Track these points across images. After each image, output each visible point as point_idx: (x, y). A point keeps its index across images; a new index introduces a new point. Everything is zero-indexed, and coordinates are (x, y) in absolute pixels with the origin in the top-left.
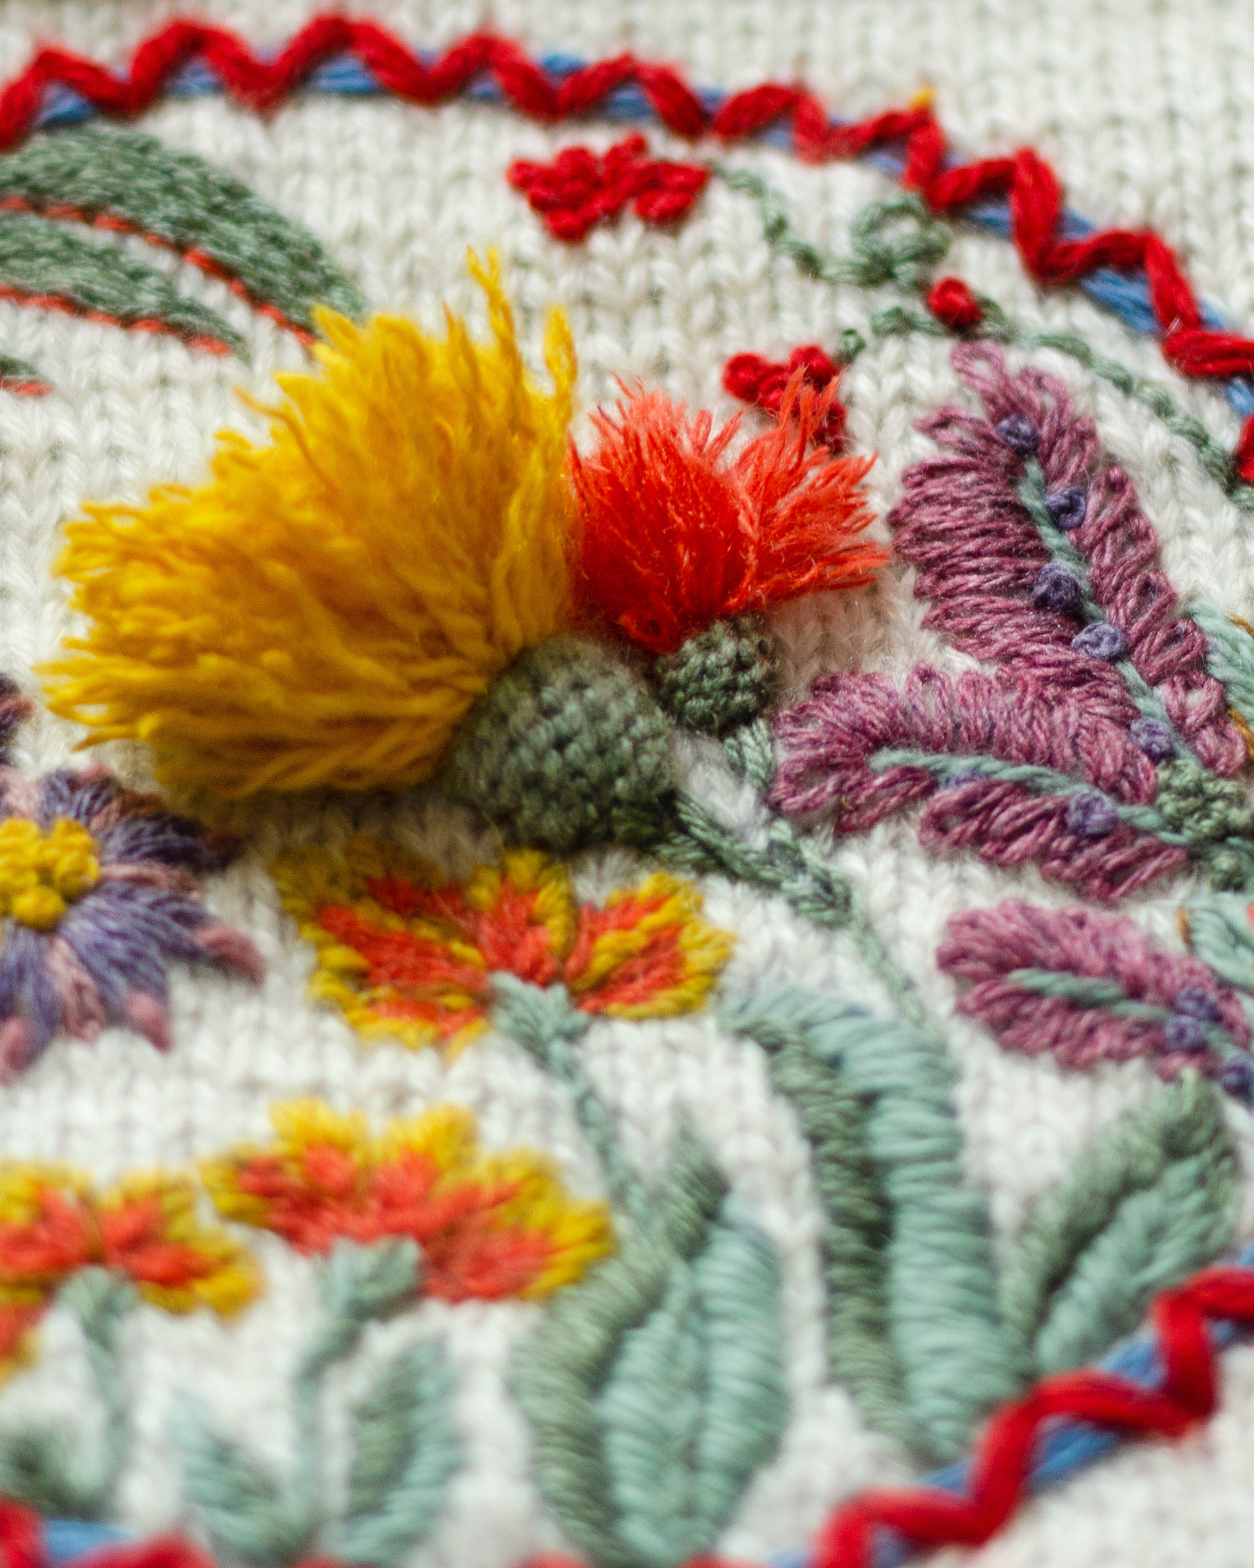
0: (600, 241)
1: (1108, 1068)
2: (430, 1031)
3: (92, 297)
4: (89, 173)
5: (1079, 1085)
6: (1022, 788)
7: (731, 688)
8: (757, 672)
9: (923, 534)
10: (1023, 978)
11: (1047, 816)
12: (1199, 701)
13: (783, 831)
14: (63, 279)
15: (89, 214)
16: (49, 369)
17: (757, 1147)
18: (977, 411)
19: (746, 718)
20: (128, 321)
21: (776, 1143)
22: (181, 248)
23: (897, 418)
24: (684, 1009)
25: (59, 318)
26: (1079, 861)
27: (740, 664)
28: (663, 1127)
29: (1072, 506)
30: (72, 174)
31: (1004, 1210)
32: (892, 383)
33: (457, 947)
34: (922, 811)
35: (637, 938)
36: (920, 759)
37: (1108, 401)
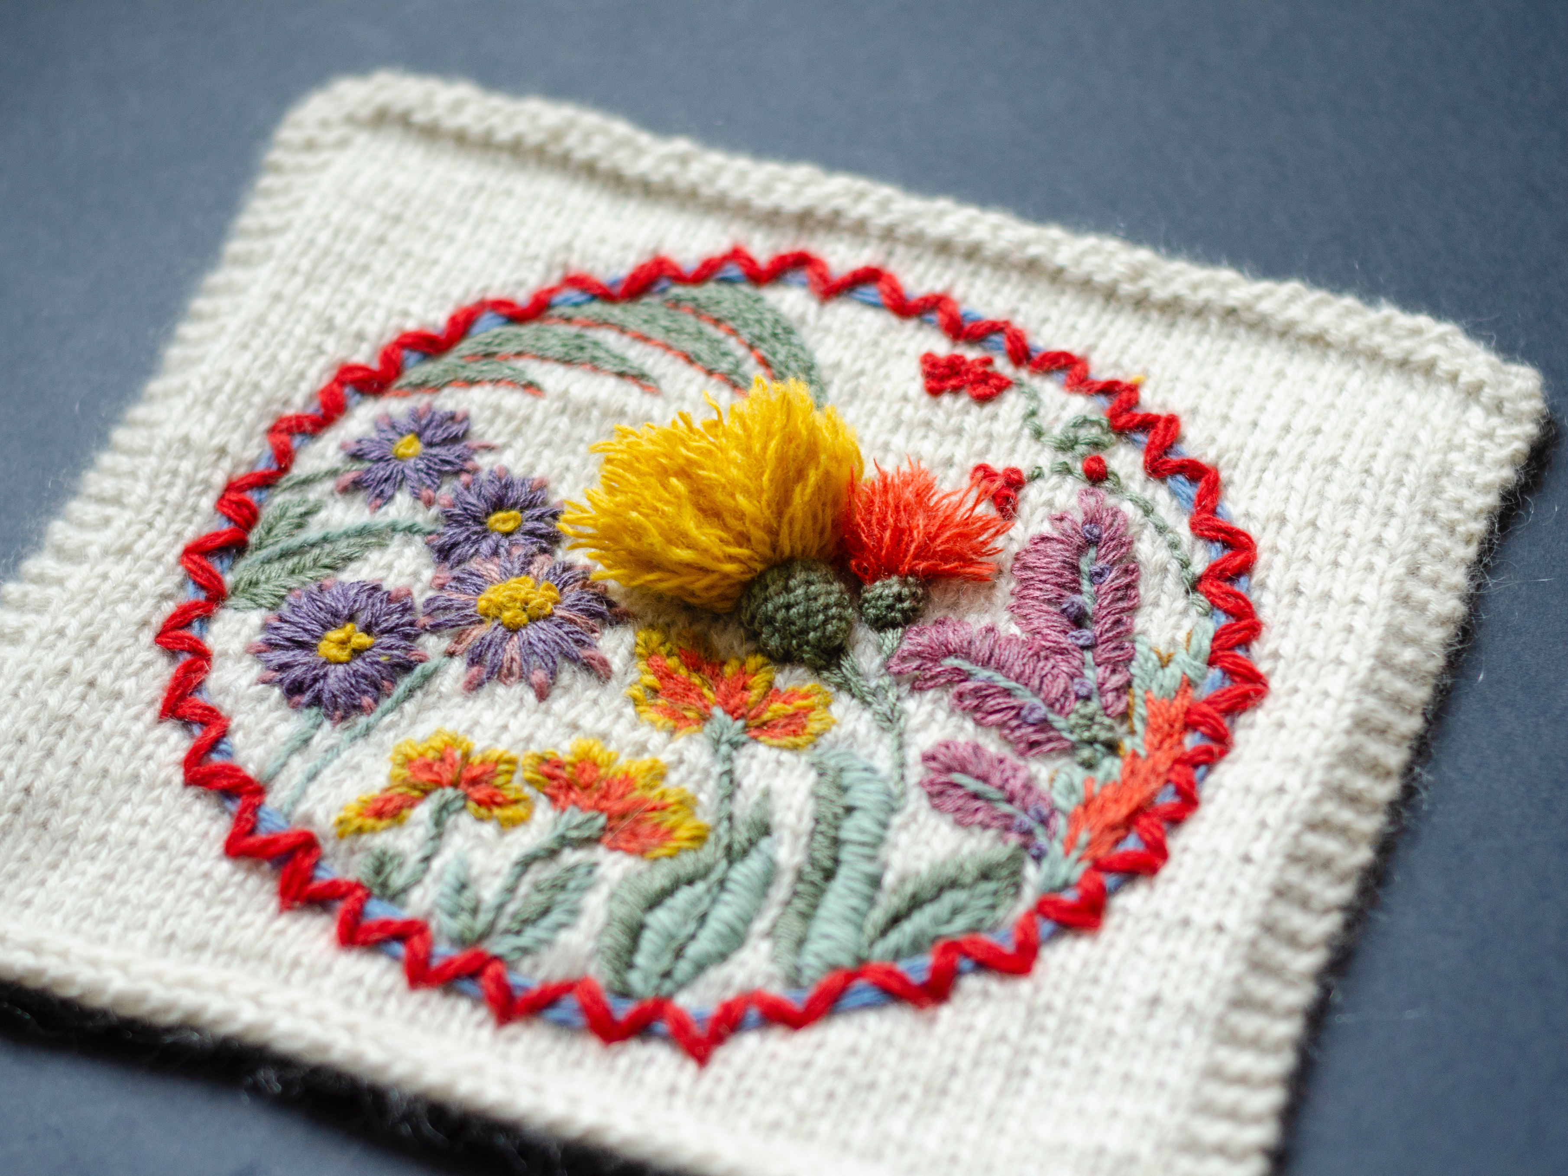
0: (946, 399)
1: (977, 830)
2: (671, 723)
3: (699, 358)
4: (726, 305)
5: (960, 833)
6: (1007, 693)
7: (890, 608)
8: (906, 605)
9: (1025, 567)
10: (957, 777)
11: (1013, 708)
12: (1116, 680)
13: (886, 681)
14: (690, 346)
15: (717, 322)
16: (664, 384)
17: (790, 818)
18: (1079, 518)
19: (894, 625)
20: (710, 373)
21: (800, 819)
22: (751, 347)
23: (1042, 512)
24: (795, 748)
25: (681, 363)
26: (1018, 733)
27: (899, 598)
28: (755, 797)
29: (1100, 574)
30: (718, 303)
31: (889, 879)
32: (1046, 496)
33: (705, 691)
34: (957, 688)
35: (790, 709)
36: (966, 665)
37: (1149, 533)
